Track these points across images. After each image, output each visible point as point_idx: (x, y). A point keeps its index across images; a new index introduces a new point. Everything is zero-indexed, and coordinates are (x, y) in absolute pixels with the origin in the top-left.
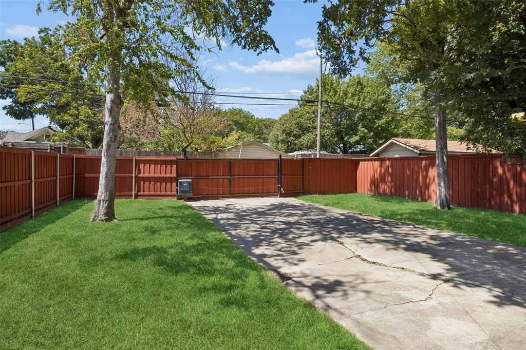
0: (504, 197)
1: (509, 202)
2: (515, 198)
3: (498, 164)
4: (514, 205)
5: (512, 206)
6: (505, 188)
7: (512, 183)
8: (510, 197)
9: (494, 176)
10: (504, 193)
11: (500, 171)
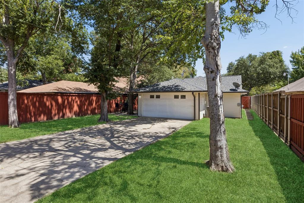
0: (27, 115)
1: (30, 117)
2: (32, 114)
3: (25, 98)
4: (32, 118)
5: (31, 118)
6: (28, 110)
7: (31, 107)
8: (30, 114)
9: (22, 105)
10: (28, 113)
11: (26, 102)
